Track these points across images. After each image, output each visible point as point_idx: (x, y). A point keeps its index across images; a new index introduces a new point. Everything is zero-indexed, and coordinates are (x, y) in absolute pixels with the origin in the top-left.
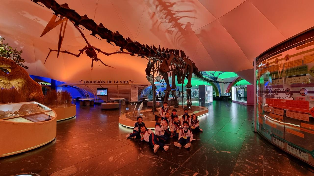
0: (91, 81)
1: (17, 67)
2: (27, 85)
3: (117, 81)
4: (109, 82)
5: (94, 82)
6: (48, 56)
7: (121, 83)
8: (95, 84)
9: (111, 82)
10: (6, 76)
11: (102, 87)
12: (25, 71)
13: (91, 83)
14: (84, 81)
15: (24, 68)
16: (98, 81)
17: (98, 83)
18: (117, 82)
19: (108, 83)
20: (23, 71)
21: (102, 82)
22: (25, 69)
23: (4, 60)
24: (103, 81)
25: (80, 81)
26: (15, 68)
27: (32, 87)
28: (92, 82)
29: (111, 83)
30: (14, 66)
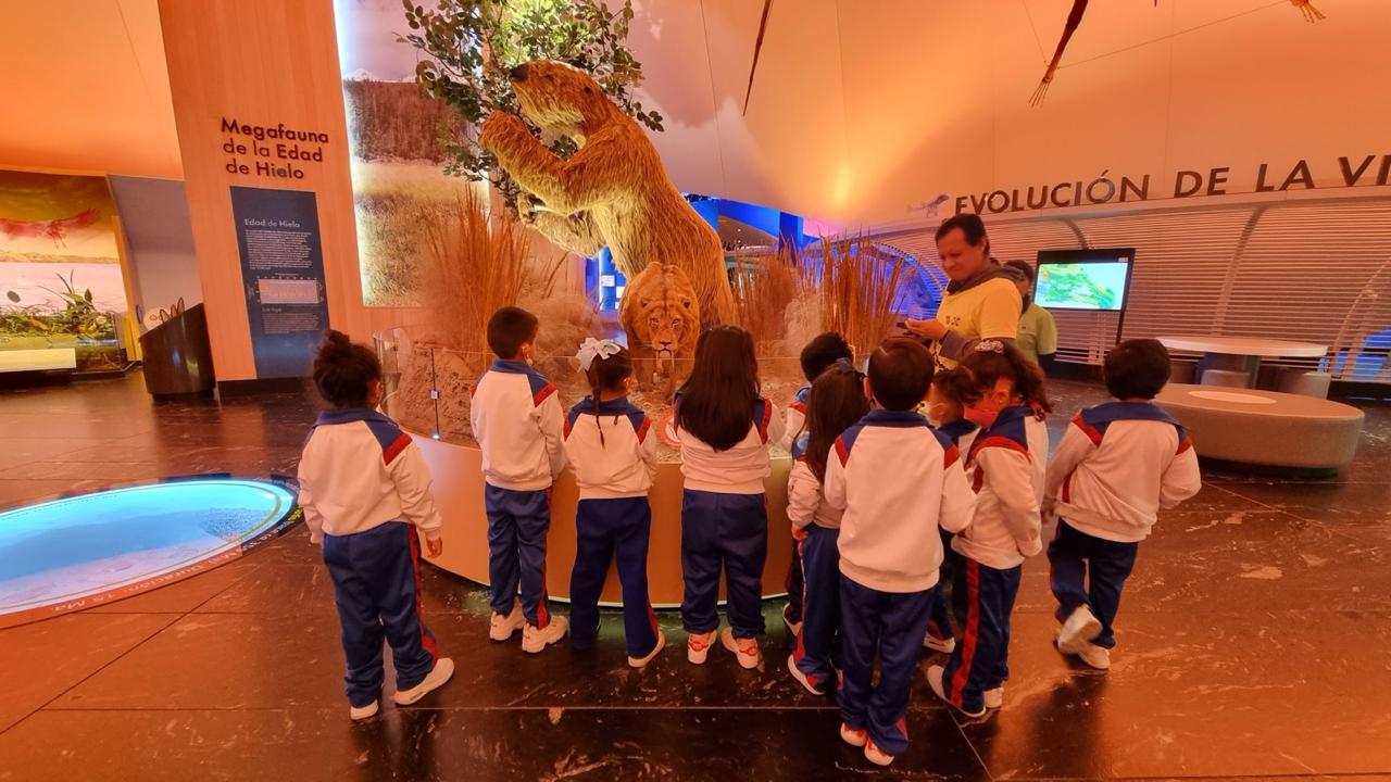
0: (1015, 192)
1: (609, 116)
2: (651, 226)
3: (1302, 165)
4: (1188, 183)
5: (1037, 200)
6: (759, 43)
7: (1351, 179)
8: (1050, 211)
9: (1213, 180)
10: (554, 173)
11: (1083, 241)
12: (643, 138)
13: (1015, 208)
14: (959, 200)
15: (642, 124)
16: (1079, 185)
17: (1077, 201)
18: (1291, 180)
19: (1178, 194)
20: (633, 136)
21: (1113, 190)
22: (647, 130)
23: (550, 78)
24: (1125, 182)
25: (930, 205)
26: (600, 124)
27: (675, 241)
28: (1022, 200)
29: (1211, 192)
30: (597, 111)
